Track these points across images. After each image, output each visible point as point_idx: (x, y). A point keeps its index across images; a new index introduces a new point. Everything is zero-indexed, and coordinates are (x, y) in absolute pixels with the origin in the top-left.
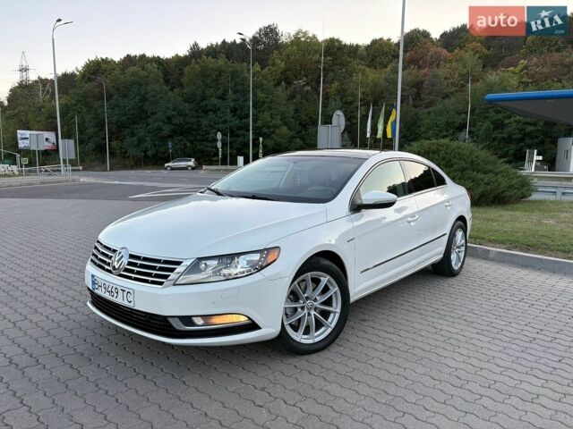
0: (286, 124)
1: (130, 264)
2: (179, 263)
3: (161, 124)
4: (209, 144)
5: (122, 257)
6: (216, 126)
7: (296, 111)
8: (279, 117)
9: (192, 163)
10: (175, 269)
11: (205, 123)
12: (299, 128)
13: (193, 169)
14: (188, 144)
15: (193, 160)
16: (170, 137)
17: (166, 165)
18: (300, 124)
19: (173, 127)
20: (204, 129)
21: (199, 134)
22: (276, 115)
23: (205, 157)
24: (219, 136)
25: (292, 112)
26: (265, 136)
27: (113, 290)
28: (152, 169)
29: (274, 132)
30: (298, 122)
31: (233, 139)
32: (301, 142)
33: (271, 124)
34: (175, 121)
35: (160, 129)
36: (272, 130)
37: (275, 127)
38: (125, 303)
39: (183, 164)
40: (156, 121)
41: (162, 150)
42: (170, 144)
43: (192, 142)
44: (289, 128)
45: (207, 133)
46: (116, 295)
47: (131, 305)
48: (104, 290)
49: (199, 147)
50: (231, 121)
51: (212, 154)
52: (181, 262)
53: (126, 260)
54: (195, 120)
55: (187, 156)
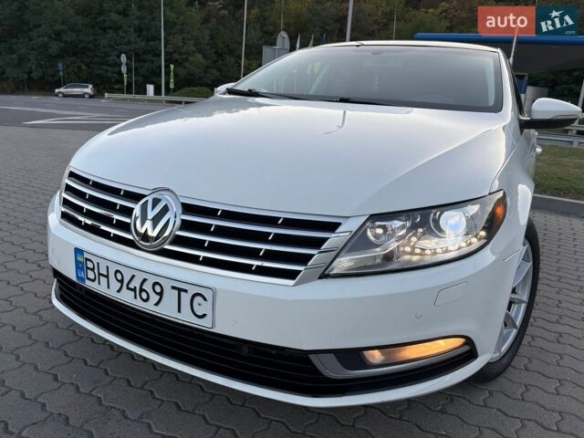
0: (200, 51)
1: (186, 225)
2: (332, 227)
3: (46, 39)
4: (111, 69)
5: (165, 210)
6: (118, 47)
7: (212, 37)
8: (192, 42)
9: (89, 90)
10: (324, 240)
11: (104, 42)
12: (215, 57)
13: (91, 97)
14: (83, 67)
15: (90, 86)
16: (59, 56)
17: (57, 90)
18: (216, 52)
19: (62, 45)
20: (102, 50)
21: (96, 56)
22: (189, 40)
23: (106, 84)
24: (123, 58)
25: (207, 38)
26: (177, 63)
27: (147, 286)
28: (39, 95)
29: (186, 60)
30: (214, 50)
31: (139, 65)
32: (218, 73)
33: (183, 50)
34: (65, 38)
35: (45, 46)
36: (184, 57)
37: (188, 53)
38: (186, 317)
39: (78, 90)
40: (39, 37)
41: (50, 72)
42: (60, 65)
43: (88, 65)
44: (204, 57)
45: (107, 55)
46: (154, 298)
47: (204, 324)
48: (115, 285)
49: (97, 72)
50: (135, 43)
51: (113, 80)
52: (337, 225)
53: (175, 217)
54: (92, 38)
55: (82, 81)
